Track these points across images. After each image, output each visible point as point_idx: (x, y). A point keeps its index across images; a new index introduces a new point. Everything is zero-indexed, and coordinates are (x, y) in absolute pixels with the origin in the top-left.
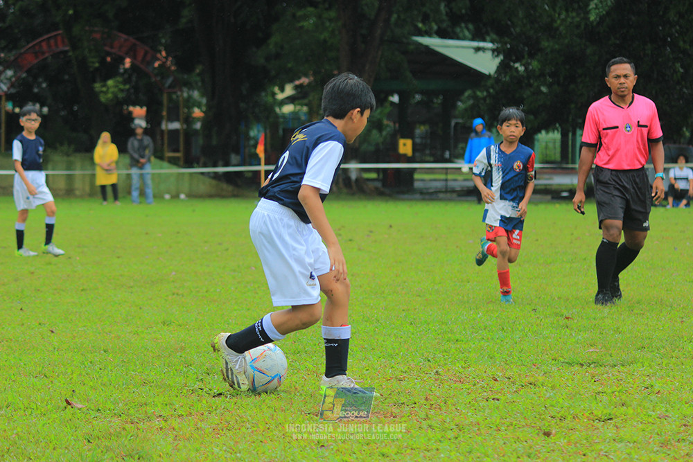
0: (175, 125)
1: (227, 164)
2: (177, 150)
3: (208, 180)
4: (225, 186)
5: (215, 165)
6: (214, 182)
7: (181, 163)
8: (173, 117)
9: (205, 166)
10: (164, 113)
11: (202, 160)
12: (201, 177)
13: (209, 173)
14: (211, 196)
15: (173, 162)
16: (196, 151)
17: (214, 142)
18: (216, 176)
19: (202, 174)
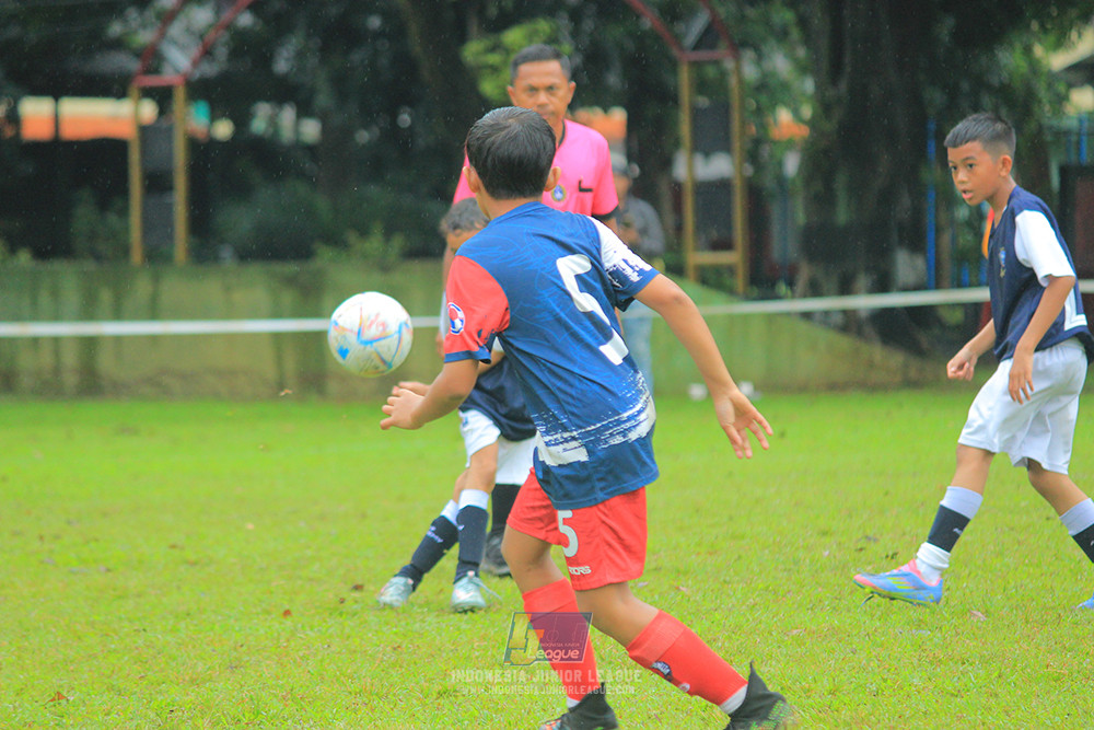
0: (719, 166)
1: (883, 285)
2: (724, 245)
3: (826, 337)
4: (877, 352)
5: (845, 289)
6: (844, 342)
7: (739, 282)
8: (711, 139)
9: (815, 290)
10: (685, 129)
11: (805, 273)
12: (803, 326)
13: (827, 313)
14: (835, 387)
15: (712, 279)
16: (784, 244)
17: (842, 215)
18: (850, 324)
19: (807, 316)
